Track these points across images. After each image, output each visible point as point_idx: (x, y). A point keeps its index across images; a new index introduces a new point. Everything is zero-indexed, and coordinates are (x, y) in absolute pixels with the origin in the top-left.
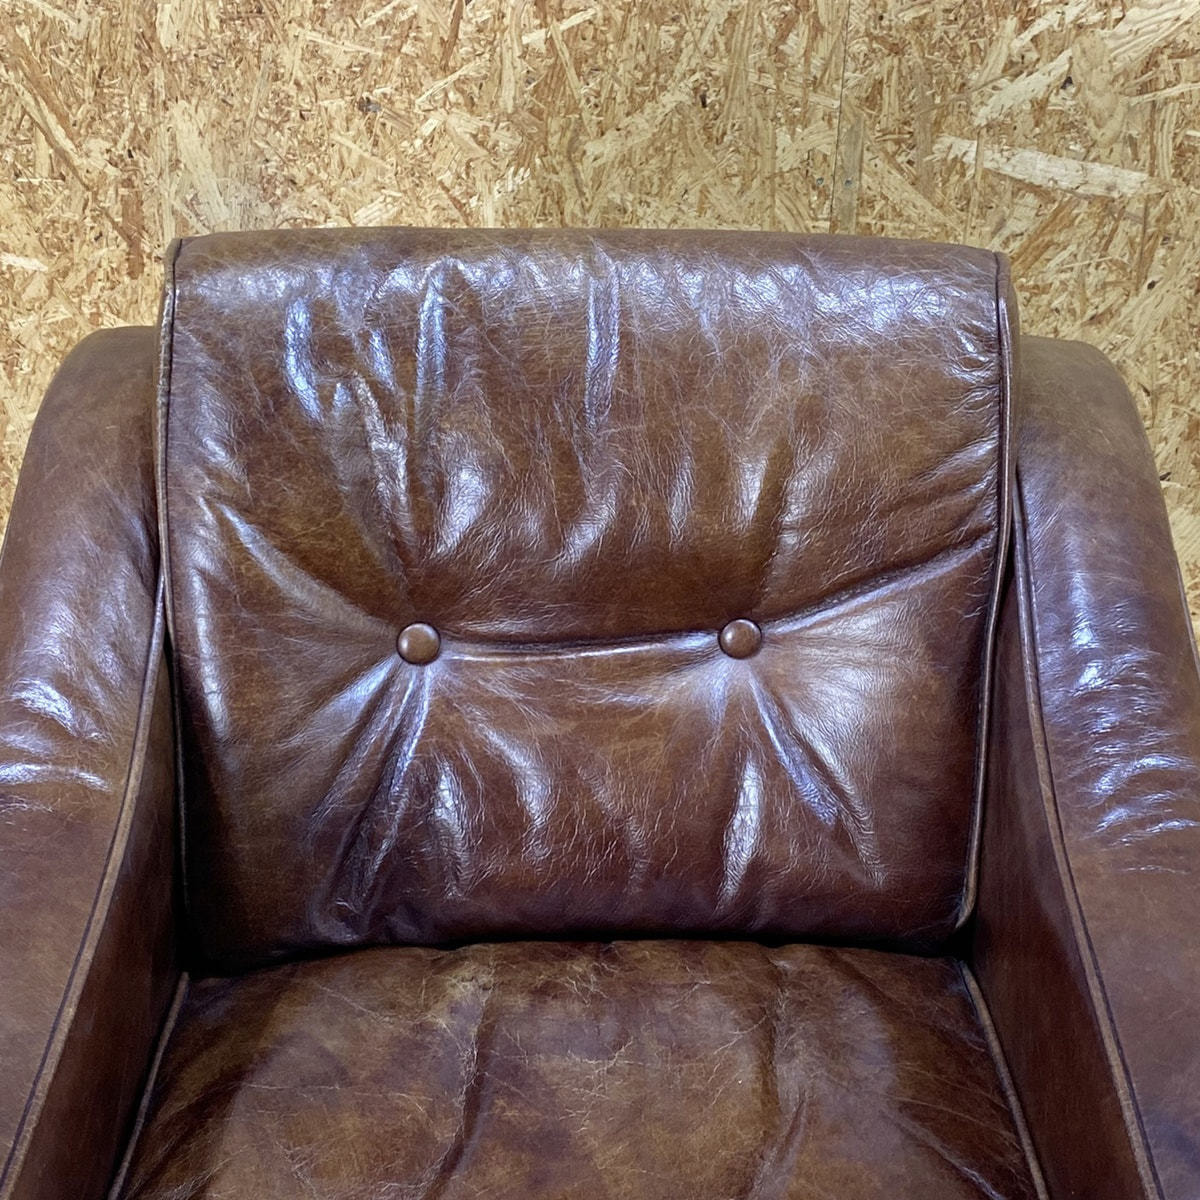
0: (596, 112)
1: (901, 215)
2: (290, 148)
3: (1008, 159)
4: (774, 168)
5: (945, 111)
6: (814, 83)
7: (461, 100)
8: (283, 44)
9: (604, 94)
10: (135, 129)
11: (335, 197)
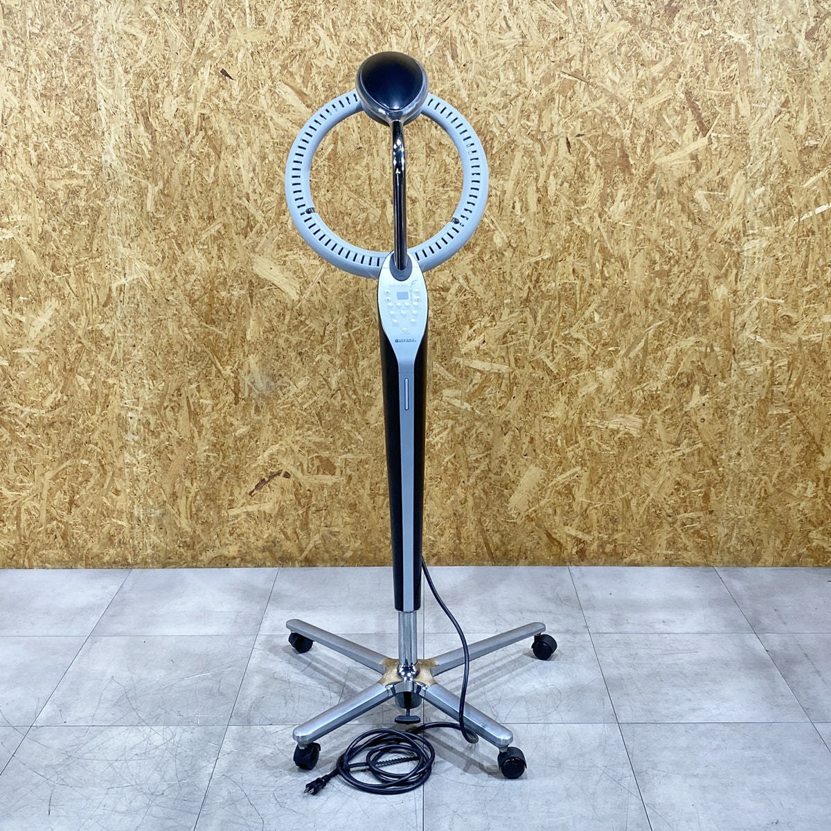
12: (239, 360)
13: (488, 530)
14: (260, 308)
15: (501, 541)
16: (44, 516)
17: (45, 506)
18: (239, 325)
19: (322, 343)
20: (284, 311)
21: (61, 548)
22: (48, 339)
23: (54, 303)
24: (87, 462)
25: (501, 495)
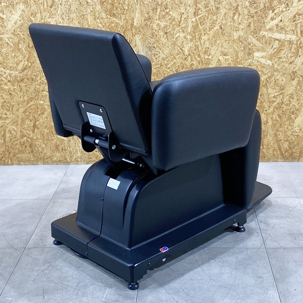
0: (204, 31)
1: (255, 46)
2: (154, 41)
3: (273, 35)
4: (233, 39)
5: (261, 27)
6: (239, 23)
7: (182, 31)
8: (154, 24)
9: (205, 28)
10: (130, 40)
11: (161, 49)
12: (130, 38)
13: (281, 140)
14: (142, 5)
15: (289, 147)
16: (19, 134)
17: (19, 129)
18: (130, 16)
19: (179, 26)
20: (156, 7)
21: (29, 153)
22: (19, 28)
23: (22, 6)
24: (43, 102)
25: (290, 118)
